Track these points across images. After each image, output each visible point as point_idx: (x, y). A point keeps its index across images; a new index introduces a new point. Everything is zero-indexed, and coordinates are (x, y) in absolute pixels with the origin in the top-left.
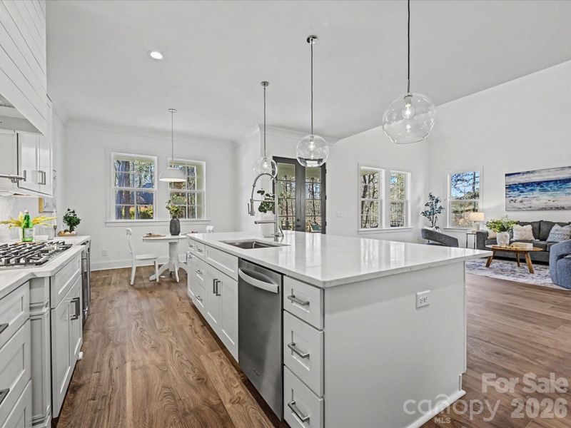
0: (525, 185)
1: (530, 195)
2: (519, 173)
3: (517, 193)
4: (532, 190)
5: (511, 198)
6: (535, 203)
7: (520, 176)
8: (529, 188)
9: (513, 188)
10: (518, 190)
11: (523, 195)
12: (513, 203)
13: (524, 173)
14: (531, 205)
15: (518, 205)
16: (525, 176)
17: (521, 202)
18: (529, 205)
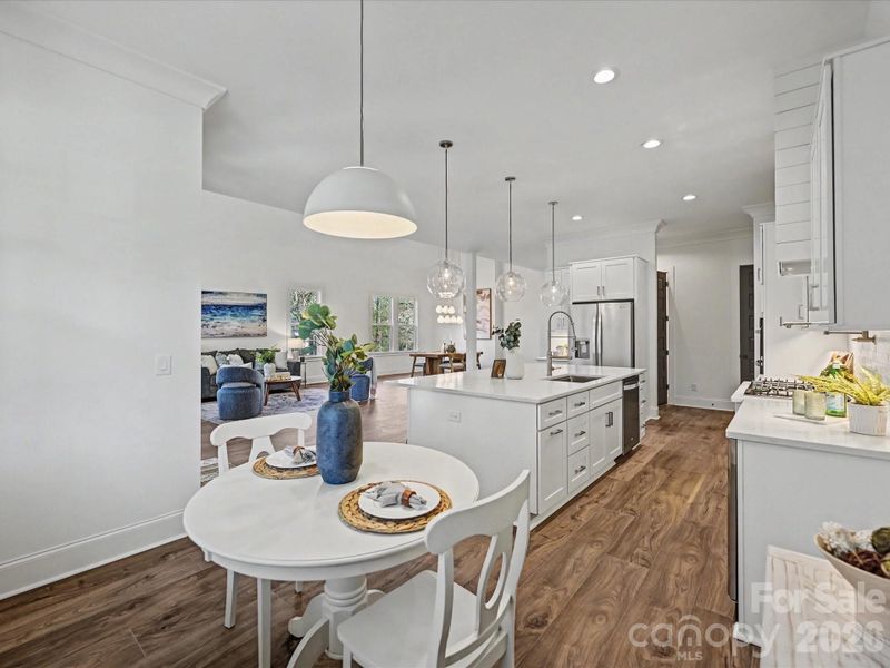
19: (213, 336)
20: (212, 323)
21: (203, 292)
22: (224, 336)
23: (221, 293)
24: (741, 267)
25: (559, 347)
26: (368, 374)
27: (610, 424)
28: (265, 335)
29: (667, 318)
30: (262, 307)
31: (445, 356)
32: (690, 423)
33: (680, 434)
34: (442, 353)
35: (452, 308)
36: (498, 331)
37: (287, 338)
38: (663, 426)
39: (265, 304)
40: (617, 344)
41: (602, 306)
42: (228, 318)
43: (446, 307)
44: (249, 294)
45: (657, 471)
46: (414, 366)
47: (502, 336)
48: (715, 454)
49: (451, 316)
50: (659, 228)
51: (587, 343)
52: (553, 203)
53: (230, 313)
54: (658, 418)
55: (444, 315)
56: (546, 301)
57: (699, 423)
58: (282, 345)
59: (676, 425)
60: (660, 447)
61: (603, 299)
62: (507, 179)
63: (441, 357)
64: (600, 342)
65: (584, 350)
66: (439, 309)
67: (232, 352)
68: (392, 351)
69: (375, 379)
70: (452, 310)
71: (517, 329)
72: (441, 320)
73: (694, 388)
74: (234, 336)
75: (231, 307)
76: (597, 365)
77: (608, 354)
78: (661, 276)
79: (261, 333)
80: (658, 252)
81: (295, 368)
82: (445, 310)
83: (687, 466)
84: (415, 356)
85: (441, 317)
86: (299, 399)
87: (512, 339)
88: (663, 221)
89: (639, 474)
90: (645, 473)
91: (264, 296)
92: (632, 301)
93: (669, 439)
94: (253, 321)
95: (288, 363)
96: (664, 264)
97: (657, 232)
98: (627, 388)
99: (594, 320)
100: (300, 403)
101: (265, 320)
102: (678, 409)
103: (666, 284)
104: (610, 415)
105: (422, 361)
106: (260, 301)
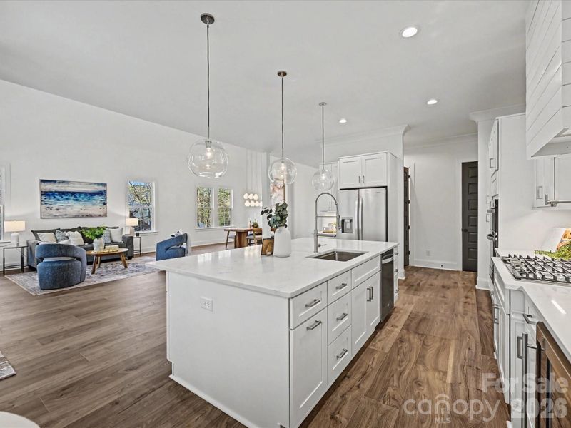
0: (62, 194)
1: (66, 203)
2: (55, 181)
3: (53, 200)
4: (67, 199)
5: (48, 206)
6: (69, 211)
7: (56, 185)
8: (64, 197)
9: (48, 195)
10: (55, 198)
11: (59, 203)
12: (49, 210)
13: (60, 182)
14: (67, 213)
15: (54, 212)
16: (60, 185)
17: (57, 209)
18: (64, 213)
19: (56, 217)
20: (56, 206)
21: (42, 181)
22: (66, 216)
23: (63, 182)
24: (463, 164)
25: (329, 224)
26: (184, 245)
27: (371, 298)
28: (105, 215)
29: (409, 202)
30: (102, 194)
31: (251, 230)
32: (429, 282)
33: (423, 293)
34: (248, 228)
35: (256, 195)
36: (266, 211)
37: (126, 218)
38: (409, 286)
39: (105, 191)
40: (374, 223)
41: (362, 191)
42: (71, 202)
43: (251, 195)
44: (91, 184)
45: (411, 336)
46: (228, 238)
47: (270, 216)
48: (456, 315)
49: (255, 201)
50: (405, 131)
51: (351, 221)
52: (323, 104)
53: (73, 198)
54: (404, 278)
55: (250, 200)
56: (317, 185)
57: (435, 282)
58: (119, 224)
59: (418, 285)
60: (411, 308)
61: (363, 186)
62: (279, 74)
63: (246, 232)
64: (361, 221)
65: (348, 226)
66: (246, 196)
67: (73, 230)
68: (213, 226)
69: (190, 250)
70: (256, 197)
71: (284, 209)
72: (247, 204)
73: (428, 254)
74: (76, 216)
75: (73, 194)
76: (359, 239)
77: (367, 230)
78: (406, 170)
79: (102, 214)
80: (405, 152)
81: (128, 242)
82: (251, 197)
83: (436, 330)
84: (229, 231)
85: (247, 202)
86: (126, 267)
87: (279, 218)
88: (408, 126)
89: (396, 343)
90: (401, 340)
91: (105, 185)
92: (386, 187)
93: (415, 299)
94: (94, 205)
95: (123, 237)
96: (409, 162)
97: (403, 135)
98: (385, 261)
99: (357, 203)
100: (126, 270)
101: (105, 204)
102: (418, 269)
103: (409, 177)
104: (371, 289)
105: (234, 234)
106: (101, 189)
